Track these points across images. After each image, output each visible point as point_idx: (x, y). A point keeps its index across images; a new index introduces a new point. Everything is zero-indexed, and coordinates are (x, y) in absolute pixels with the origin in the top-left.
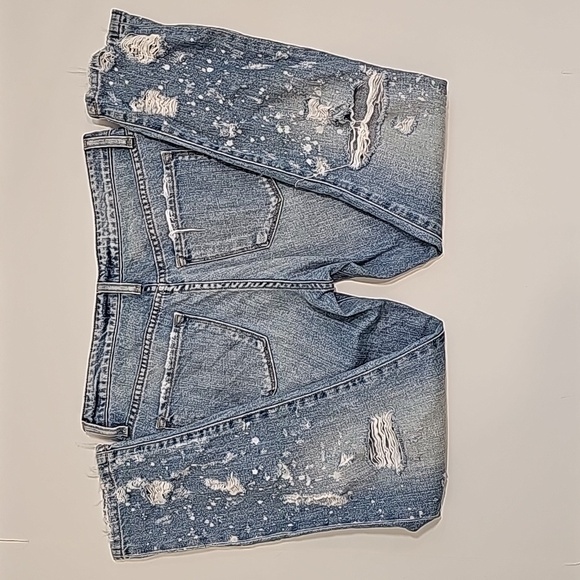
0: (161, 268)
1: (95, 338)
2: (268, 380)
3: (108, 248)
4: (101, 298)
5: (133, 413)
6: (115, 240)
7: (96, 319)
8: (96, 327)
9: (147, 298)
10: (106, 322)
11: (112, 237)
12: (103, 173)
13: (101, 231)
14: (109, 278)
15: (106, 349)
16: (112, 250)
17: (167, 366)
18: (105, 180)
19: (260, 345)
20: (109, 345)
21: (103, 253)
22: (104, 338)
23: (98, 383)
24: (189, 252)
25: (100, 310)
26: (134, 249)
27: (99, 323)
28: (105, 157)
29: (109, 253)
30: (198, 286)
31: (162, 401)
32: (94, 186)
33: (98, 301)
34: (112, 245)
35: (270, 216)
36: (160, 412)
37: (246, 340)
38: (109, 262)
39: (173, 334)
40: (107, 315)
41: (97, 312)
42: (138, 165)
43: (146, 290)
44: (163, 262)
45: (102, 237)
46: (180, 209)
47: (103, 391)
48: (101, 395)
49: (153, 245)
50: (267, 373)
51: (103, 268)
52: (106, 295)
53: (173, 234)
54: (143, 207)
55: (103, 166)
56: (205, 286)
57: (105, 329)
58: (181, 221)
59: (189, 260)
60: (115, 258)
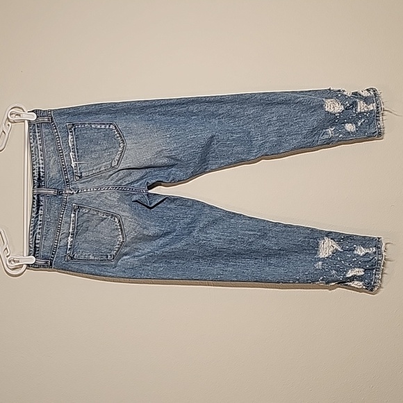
0: (67, 182)
1: (32, 217)
2: (121, 236)
3: (39, 172)
4: (35, 196)
5: (53, 254)
6: (42, 168)
7: (33, 208)
8: (32, 212)
9: (60, 197)
10: (38, 209)
11: (41, 166)
12: (37, 134)
13: (35, 163)
14: (39, 187)
15: (39, 223)
16: (41, 173)
17: (71, 231)
18: (38, 138)
19: (116, 220)
20: (41, 221)
21: (36, 174)
22: (37, 217)
23: (35, 239)
24: (81, 173)
25: (35, 203)
26: (54, 172)
27: (34, 209)
28: (38, 127)
29: (39, 174)
30: (85, 190)
31: (69, 247)
32: (32, 141)
33: (34, 198)
34: (41, 170)
36: (68, 252)
37: (109, 217)
38: (39, 179)
39: (73, 215)
40: (39, 206)
41: (33, 204)
42: (55, 131)
43: (60, 193)
44: (68, 179)
45: (35, 166)
46: (78, 152)
47: (38, 244)
48: (37, 246)
49: (64, 170)
50: (120, 233)
51: (36, 182)
52: (38, 196)
53: (73, 165)
54: (59, 152)
55: (37, 131)
56: (89, 190)
57: (37, 213)
58: (78, 158)
59: (80, 177)
60: (43, 177)
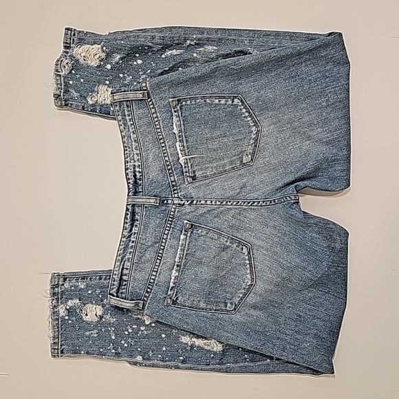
0: (173, 186)
1: (123, 236)
2: (249, 276)
3: (134, 172)
4: (130, 207)
5: (147, 292)
6: (139, 166)
7: (125, 223)
8: (124, 228)
9: (164, 208)
10: (132, 225)
11: (137, 164)
12: (127, 118)
13: (128, 159)
14: (136, 193)
15: (131, 244)
16: (137, 174)
17: (177, 259)
18: (129, 123)
19: (245, 250)
20: (133, 242)
21: (131, 175)
22: (130, 236)
23: (123, 269)
24: (194, 172)
25: (128, 216)
26: (153, 172)
27: (127, 226)
28: (127, 106)
29: (135, 176)
30: (203, 202)
31: (172, 285)
32: (122, 127)
33: (127, 209)
34: (137, 169)
35: (252, 142)
36: (169, 293)
37: (235, 246)
38: (135, 182)
39: (182, 237)
40: (133, 220)
41: (126, 218)
42: (153, 110)
43: (163, 202)
44: (175, 181)
45: (129, 164)
46: (187, 141)
47: (126, 275)
48: (124, 278)
49: (167, 169)
50: (249, 272)
51: (131, 186)
52: (133, 205)
53: (182, 160)
54: (159, 141)
55: (126, 113)
56: (208, 202)
57: (131, 230)
58: (187, 150)
59: (194, 178)
60: (140, 179)
